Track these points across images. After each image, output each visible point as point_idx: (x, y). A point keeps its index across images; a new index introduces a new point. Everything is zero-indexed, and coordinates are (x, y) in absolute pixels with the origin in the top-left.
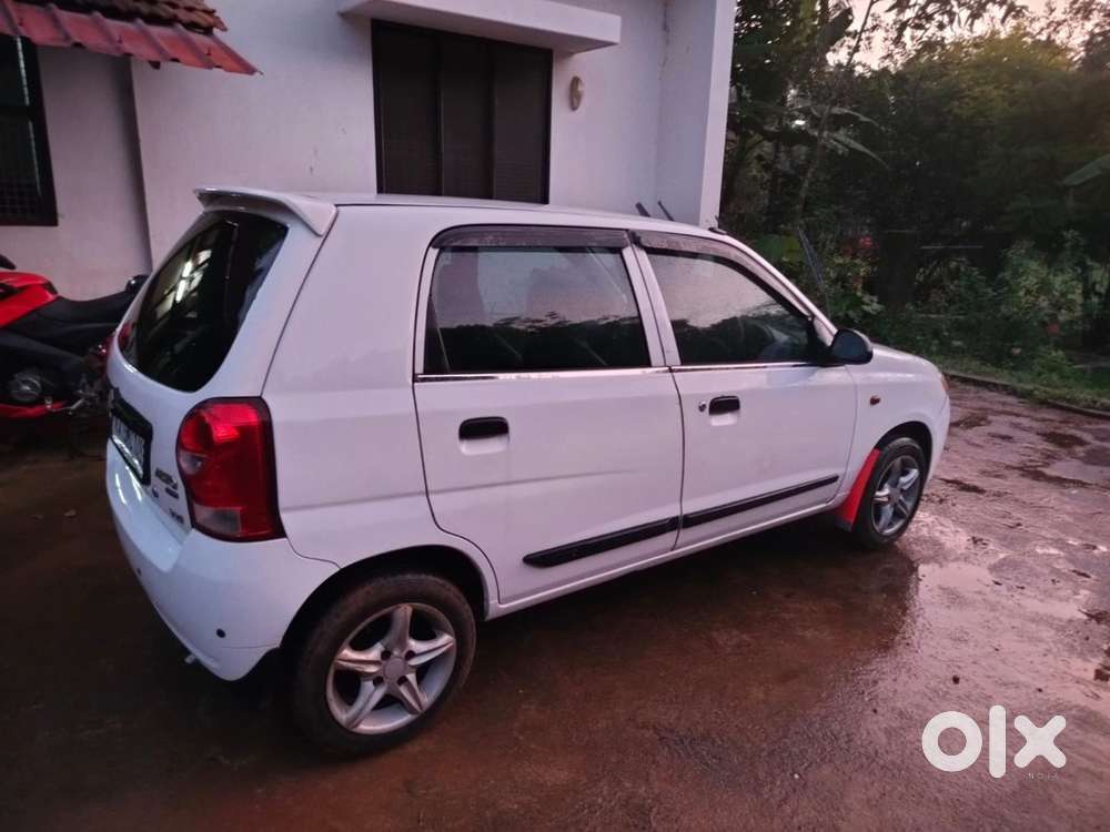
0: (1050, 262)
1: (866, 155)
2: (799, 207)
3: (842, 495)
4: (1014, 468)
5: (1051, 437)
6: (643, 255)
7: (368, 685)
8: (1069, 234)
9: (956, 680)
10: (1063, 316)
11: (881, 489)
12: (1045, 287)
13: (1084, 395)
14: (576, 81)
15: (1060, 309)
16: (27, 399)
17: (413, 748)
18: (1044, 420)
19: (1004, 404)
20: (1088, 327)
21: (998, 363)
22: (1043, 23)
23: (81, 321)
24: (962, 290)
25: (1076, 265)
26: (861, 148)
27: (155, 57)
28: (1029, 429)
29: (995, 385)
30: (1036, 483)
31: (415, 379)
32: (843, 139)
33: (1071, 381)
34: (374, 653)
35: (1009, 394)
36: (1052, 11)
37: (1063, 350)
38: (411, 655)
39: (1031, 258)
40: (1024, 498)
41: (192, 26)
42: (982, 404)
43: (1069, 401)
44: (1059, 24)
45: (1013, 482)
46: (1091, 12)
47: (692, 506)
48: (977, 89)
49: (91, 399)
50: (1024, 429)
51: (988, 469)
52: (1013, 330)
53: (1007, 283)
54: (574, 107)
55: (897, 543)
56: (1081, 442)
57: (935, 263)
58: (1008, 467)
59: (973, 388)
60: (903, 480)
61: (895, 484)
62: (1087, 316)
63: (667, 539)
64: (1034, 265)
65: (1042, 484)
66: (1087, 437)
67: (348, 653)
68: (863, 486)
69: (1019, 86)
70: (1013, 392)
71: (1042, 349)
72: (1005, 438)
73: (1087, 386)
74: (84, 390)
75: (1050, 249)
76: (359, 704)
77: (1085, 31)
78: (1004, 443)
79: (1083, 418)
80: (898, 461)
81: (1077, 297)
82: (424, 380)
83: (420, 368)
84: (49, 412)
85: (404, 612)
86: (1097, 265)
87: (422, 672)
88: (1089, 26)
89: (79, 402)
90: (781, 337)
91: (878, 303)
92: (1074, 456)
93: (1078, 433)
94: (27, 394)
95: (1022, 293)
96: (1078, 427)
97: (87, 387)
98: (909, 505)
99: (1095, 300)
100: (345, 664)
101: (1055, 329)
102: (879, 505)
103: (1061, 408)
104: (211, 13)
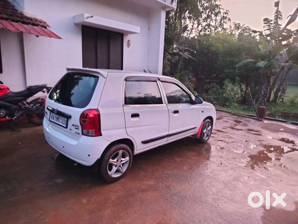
0: (233, 84)
1: (192, 59)
2: (178, 71)
3: (197, 131)
4: (229, 127)
5: (236, 121)
6: (160, 82)
7: (114, 167)
8: (237, 78)
9: (221, 164)
10: (237, 96)
11: (204, 130)
12: (233, 90)
13: (242, 113)
14: (129, 41)
15: (236, 95)
16: (2, 116)
17: (122, 180)
18: (234, 118)
19: (226, 115)
20: (242, 98)
21: (224, 106)
22: (229, 30)
23: (17, 97)
24: (215, 90)
25: (239, 84)
26: (191, 57)
27: (37, 34)
28: (231, 120)
29: (224, 111)
30: (233, 130)
31: (123, 106)
32: (186, 55)
33: (239, 110)
34: (115, 160)
35: (226, 113)
36: (231, 27)
37: (237, 103)
38: (122, 161)
39: (229, 83)
40: (231, 132)
41: (42, 26)
42: (221, 115)
43: (239, 114)
44: (232, 30)
45: (229, 130)
46: (239, 28)
47: (171, 132)
48: (216, 44)
49: (18, 116)
50: (230, 120)
51: (224, 128)
52: (226, 99)
53: (224, 89)
54: (128, 47)
55: (207, 142)
56: (242, 122)
57: (208, 84)
58: (227, 127)
59: (219, 112)
60: (208, 128)
61: (207, 129)
62: (241, 96)
63: (166, 139)
64: (230, 85)
65: (234, 130)
66: (242, 121)
67: (111, 160)
68: (201, 129)
69: (225, 44)
70: (228, 112)
71: (233, 103)
72: (226, 121)
73: (242, 111)
74: (16, 114)
75: (233, 81)
76: (112, 171)
77: (238, 32)
78: (226, 122)
79: (242, 117)
80: (207, 124)
81: (239, 91)
82: (125, 106)
83: (124, 104)
84: (8, 120)
85: (121, 152)
86: (243, 85)
87: (123, 164)
88: (239, 31)
89: (15, 117)
90: (184, 99)
91: (197, 93)
92: (240, 125)
93: (241, 120)
94: (2, 115)
95: (228, 91)
96: (241, 119)
97: (17, 113)
98: (210, 133)
99: (243, 92)
100: (111, 162)
101: (235, 99)
102: (204, 133)
103: (237, 115)
104: (45, 23)
